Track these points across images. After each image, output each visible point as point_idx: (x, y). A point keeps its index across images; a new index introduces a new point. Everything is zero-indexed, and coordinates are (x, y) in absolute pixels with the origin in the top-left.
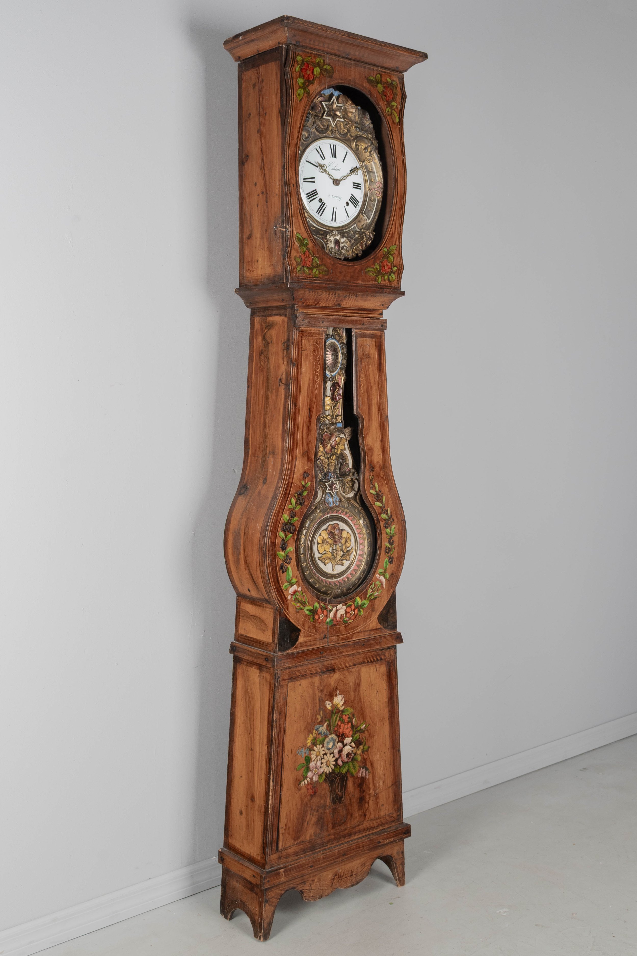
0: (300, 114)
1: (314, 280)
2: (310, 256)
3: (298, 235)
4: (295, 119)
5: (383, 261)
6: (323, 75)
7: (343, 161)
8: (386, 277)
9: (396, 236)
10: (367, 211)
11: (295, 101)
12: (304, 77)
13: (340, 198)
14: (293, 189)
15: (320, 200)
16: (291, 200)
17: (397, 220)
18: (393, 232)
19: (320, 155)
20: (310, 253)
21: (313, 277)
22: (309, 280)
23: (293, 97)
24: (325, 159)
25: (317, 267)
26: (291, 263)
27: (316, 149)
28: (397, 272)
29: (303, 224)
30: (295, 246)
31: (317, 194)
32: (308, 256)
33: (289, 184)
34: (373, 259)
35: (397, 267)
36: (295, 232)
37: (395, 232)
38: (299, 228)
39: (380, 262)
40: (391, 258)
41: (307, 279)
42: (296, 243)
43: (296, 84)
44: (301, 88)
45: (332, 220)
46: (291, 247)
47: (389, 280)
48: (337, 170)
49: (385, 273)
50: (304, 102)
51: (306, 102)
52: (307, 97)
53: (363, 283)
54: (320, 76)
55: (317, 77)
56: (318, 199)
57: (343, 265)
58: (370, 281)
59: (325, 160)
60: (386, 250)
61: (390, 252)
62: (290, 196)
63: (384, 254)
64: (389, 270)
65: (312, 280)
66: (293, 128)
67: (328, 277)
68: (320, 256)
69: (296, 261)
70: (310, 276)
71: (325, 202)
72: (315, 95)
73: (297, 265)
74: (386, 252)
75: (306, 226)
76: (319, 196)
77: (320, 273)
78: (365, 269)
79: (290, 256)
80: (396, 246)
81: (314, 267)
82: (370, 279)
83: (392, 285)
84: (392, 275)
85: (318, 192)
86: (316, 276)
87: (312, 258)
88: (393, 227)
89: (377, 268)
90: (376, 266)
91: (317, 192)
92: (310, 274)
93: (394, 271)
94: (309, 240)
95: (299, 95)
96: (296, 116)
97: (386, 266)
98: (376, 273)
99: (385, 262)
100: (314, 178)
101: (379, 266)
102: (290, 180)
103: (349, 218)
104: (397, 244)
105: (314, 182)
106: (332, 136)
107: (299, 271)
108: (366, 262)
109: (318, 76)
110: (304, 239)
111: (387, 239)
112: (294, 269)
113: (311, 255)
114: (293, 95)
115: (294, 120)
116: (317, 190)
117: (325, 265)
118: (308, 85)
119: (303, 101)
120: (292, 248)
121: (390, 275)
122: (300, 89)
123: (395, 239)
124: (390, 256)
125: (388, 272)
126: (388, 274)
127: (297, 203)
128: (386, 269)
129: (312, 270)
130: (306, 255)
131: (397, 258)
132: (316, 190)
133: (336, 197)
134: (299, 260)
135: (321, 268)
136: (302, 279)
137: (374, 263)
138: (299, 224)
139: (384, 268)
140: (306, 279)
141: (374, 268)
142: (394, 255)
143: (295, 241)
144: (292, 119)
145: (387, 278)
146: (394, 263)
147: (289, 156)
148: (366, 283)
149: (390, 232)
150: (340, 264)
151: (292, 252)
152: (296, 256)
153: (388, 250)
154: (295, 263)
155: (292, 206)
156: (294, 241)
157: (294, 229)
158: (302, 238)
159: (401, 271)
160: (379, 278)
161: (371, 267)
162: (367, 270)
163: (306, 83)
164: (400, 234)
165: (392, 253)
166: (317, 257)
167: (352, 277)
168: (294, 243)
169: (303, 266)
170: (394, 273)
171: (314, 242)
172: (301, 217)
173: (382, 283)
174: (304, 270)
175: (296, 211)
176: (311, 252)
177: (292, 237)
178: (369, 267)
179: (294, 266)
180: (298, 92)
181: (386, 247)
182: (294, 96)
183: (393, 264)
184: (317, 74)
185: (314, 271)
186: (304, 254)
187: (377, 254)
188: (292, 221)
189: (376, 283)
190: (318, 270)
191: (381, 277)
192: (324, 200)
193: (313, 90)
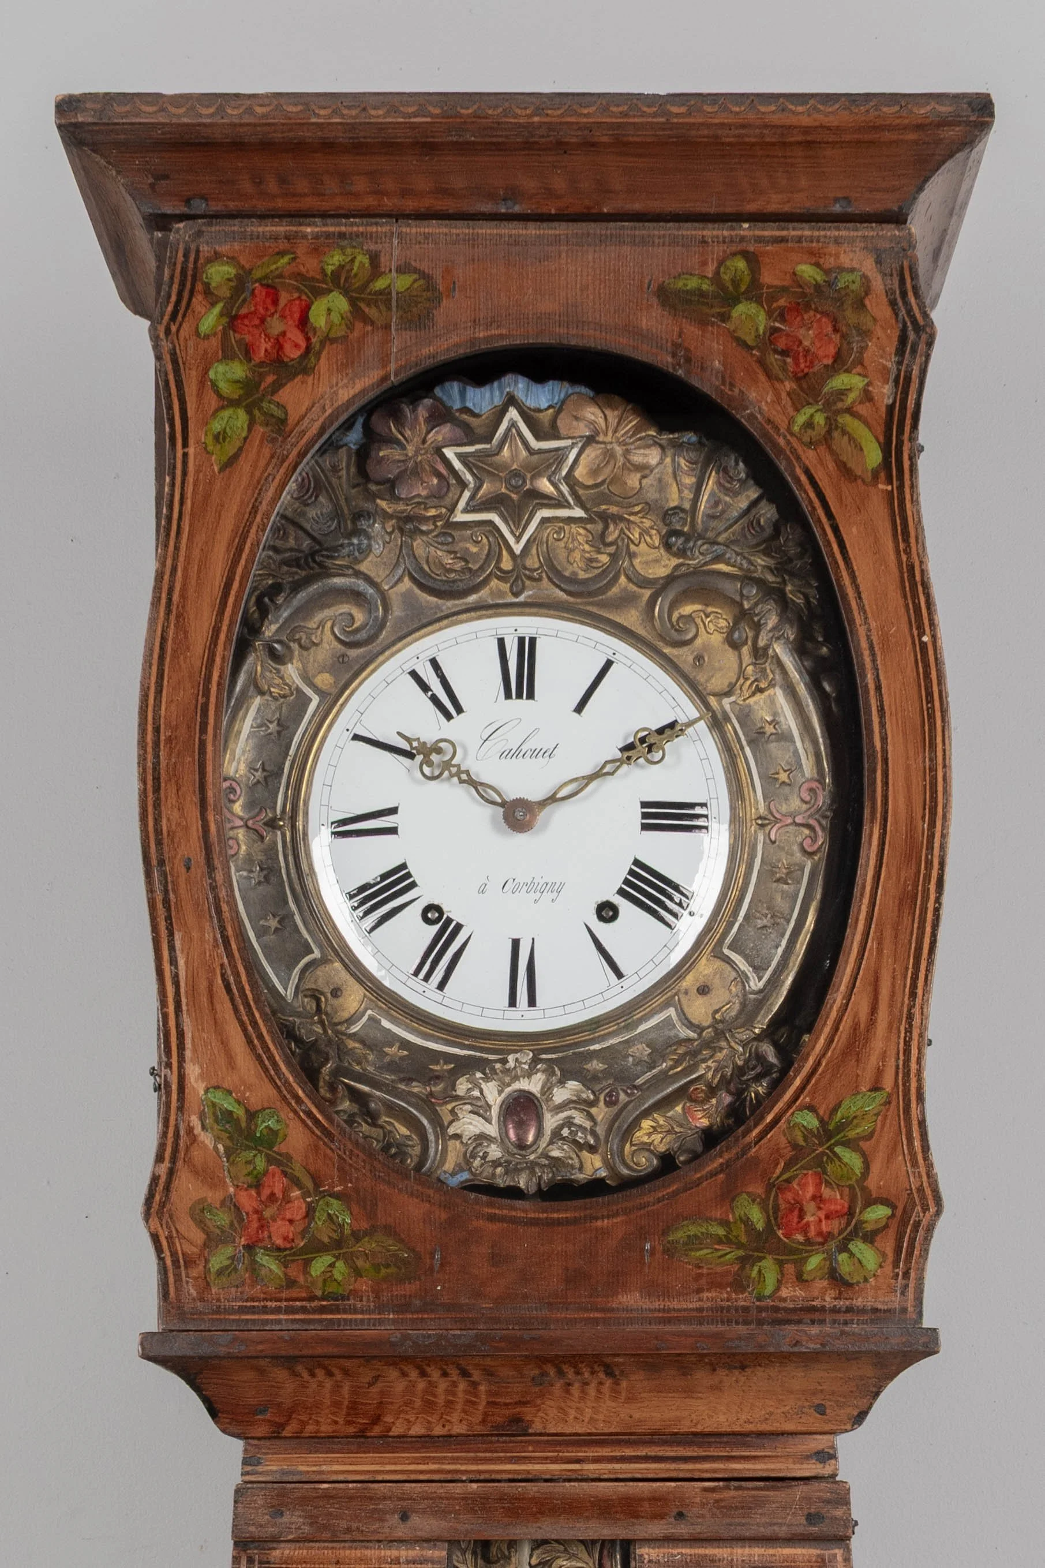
0: (228, 523)
1: (322, 1310)
2: (296, 1193)
3: (217, 1097)
4: (196, 553)
5: (788, 1181)
6: (366, 320)
7: (579, 708)
8: (814, 1262)
9: (878, 1044)
10: (751, 931)
11: (198, 472)
12: (248, 352)
13: (557, 888)
14: (188, 881)
15: (432, 913)
16: (171, 934)
17: (888, 961)
18: (855, 1027)
19: (435, 700)
20: (297, 1183)
21: (312, 1298)
22: (289, 1310)
23: (185, 455)
24: (459, 710)
25: (338, 1244)
26: (169, 1238)
27: (414, 674)
28: (892, 1233)
29: (249, 1042)
30: (196, 1153)
31: (413, 885)
32: (279, 1195)
33: (161, 863)
34: (722, 1176)
35: (894, 1207)
36: (196, 1085)
37: (872, 1021)
38: (222, 1060)
39: (769, 1187)
40: (851, 1159)
41: (277, 1310)
42: (206, 1139)
43: (200, 395)
44: (233, 403)
45: (513, 1003)
46: (174, 1159)
47: (834, 1277)
48: (535, 753)
49: (808, 1242)
50: (255, 466)
51: (262, 463)
52: (273, 441)
53: (646, 1304)
54: (351, 327)
55: (333, 341)
56: (417, 908)
57: (513, 1220)
58: (699, 1291)
59: (458, 719)
60: (810, 1121)
61: (841, 1127)
62: (169, 918)
63: (795, 1146)
64: (834, 1226)
65: (304, 1310)
66: (183, 596)
67: (410, 1288)
68: (356, 1190)
69: (201, 1223)
70: (295, 1293)
71: (457, 918)
72: (317, 425)
73: (212, 1242)
74: (808, 1133)
75: (267, 1050)
76: (425, 894)
77: (358, 1273)
78: (665, 1233)
79: (162, 1205)
80: (880, 1097)
81: (317, 1248)
82: (703, 1281)
83: (859, 1302)
84: (858, 1247)
85: (416, 877)
86: (332, 1288)
87: (309, 1204)
88: (861, 1003)
89: (746, 1222)
90: (738, 1212)
91: (408, 875)
92: (291, 1283)
93: (869, 1227)
94: (286, 1114)
95: (220, 438)
96: (200, 539)
97: (810, 1207)
98: (740, 1246)
99: (803, 1186)
100: (393, 811)
101: (764, 1209)
102: (165, 841)
103: (625, 982)
104: (888, 1083)
105: (393, 831)
106: (521, 598)
107: (220, 1273)
108: (675, 1194)
109: (338, 332)
110: (251, 1115)
111: (818, 1063)
112: (189, 1262)
113: (300, 1188)
114: (185, 444)
115: (188, 558)
116: (411, 868)
117: (390, 1230)
118: (277, 386)
119: (245, 465)
120: (180, 1164)
121: (844, 1248)
122: (226, 413)
123: (873, 1061)
124: (838, 1149)
125: (827, 1237)
126: (832, 1245)
127: (208, 947)
128: (809, 1218)
129: (307, 1263)
130: (266, 1192)
131: (890, 1158)
132: (404, 866)
133: (531, 886)
134: (223, 1219)
135: (367, 1245)
136: (242, 1310)
137: (728, 1195)
138: (224, 1043)
139: (801, 1217)
140: (265, 1310)
141: (724, 1223)
142: (864, 1145)
143: (198, 1130)
144: (175, 558)
145: (819, 1268)
146: (872, 1182)
147: (157, 730)
148: (675, 1304)
149: (836, 1029)
150: (492, 1218)
151: (175, 1183)
152: (203, 1200)
153: (822, 1121)
154: (198, 1236)
155: (181, 962)
156: (190, 1130)
157: (193, 1071)
158: (240, 1112)
159: (917, 1225)
160: (768, 1267)
161: (708, 1219)
162: (679, 1235)
163: (262, 376)
164: (909, 1030)
165: (852, 1134)
166: (337, 1196)
167: (574, 1278)
168: (193, 1139)
169: (249, 1248)
170: (870, 1238)
171: (316, 1122)
172: (236, 1010)
173: (784, 1293)
174: (254, 1267)
175: (203, 986)
176: (299, 1172)
177: (181, 1108)
178: (699, 1216)
179: (192, 1250)
180: (217, 426)
181: (811, 1108)
182: (191, 450)
183: (864, 1189)
184: (330, 325)
185: (319, 1266)
186: (258, 1186)
187: (749, 1147)
188: (181, 1035)
189: (743, 1300)
190: (349, 1259)
191: (781, 1264)
192: (453, 911)
193: (307, 403)
